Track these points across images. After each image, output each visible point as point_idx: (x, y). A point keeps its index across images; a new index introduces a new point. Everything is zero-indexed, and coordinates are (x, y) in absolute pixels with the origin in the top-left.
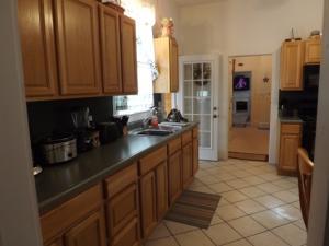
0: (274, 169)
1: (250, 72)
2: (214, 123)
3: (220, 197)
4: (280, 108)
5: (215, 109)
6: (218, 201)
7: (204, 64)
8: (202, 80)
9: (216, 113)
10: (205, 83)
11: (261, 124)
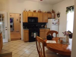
0: (23, 41)
1: (13, 18)
2: (6, 31)
3: (12, 53)
4: (23, 27)
5: (6, 27)
6: (12, 54)
7: (2, 14)
8: (1, 19)
9: (7, 28)
10: (2, 20)
11: (17, 30)
